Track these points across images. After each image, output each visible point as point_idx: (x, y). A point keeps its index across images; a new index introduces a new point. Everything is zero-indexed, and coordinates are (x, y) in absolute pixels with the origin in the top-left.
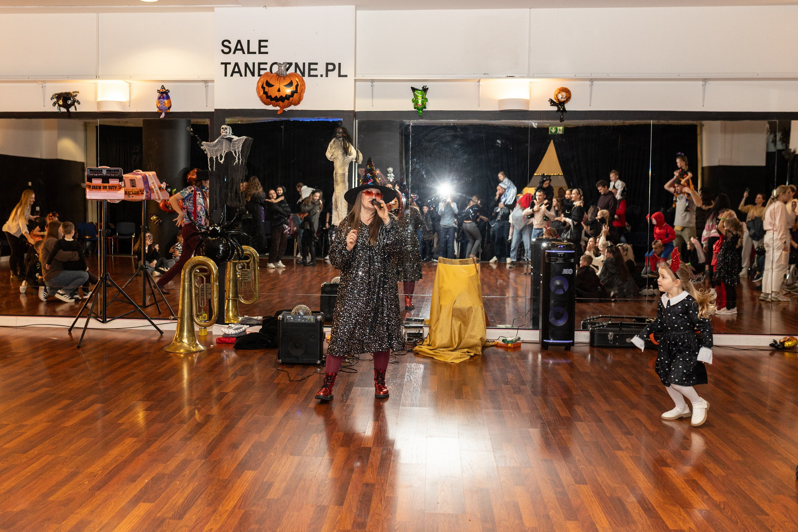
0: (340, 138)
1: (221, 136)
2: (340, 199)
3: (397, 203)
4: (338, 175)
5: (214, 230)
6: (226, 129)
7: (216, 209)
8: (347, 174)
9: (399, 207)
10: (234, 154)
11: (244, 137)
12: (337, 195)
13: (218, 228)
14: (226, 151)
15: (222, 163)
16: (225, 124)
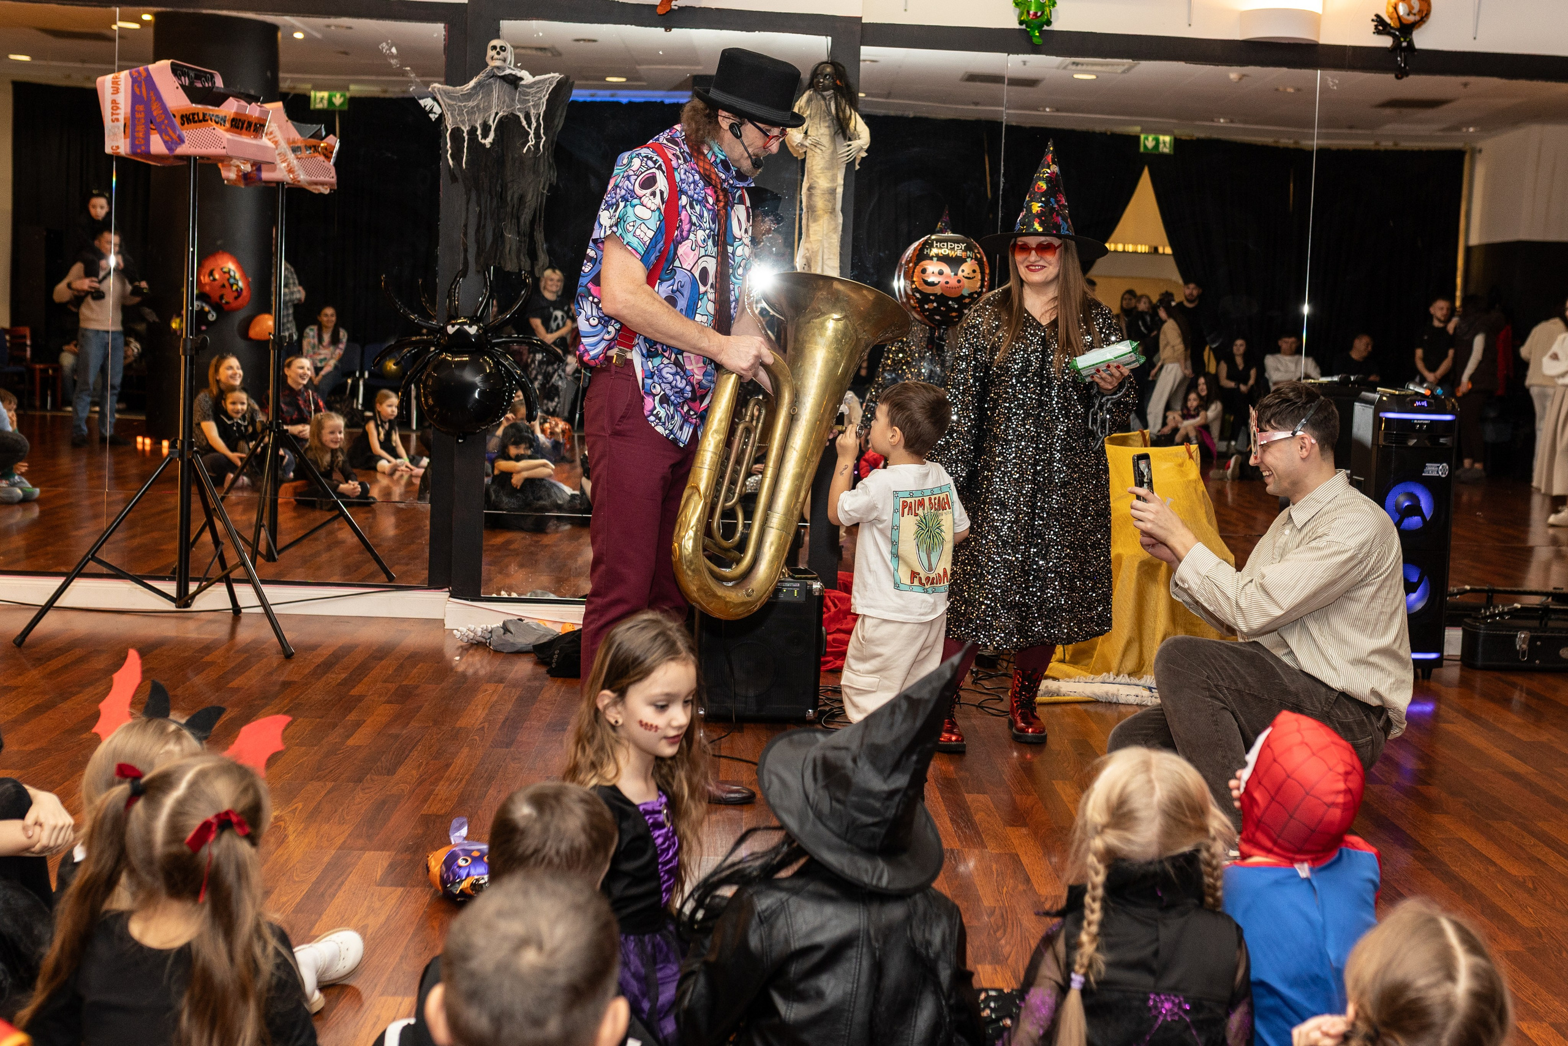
0: (825, 89)
1: (489, 68)
2: (820, 258)
3: (979, 277)
4: (817, 192)
5: (461, 333)
6: (503, 49)
7: (464, 276)
8: (840, 190)
9: (982, 286)
10: (524, 123)
11: (557, 75)
12: (815, 246)
13: (473, 330)
14: (501, 114)
15: (488, 146)
16: (498, 37)
